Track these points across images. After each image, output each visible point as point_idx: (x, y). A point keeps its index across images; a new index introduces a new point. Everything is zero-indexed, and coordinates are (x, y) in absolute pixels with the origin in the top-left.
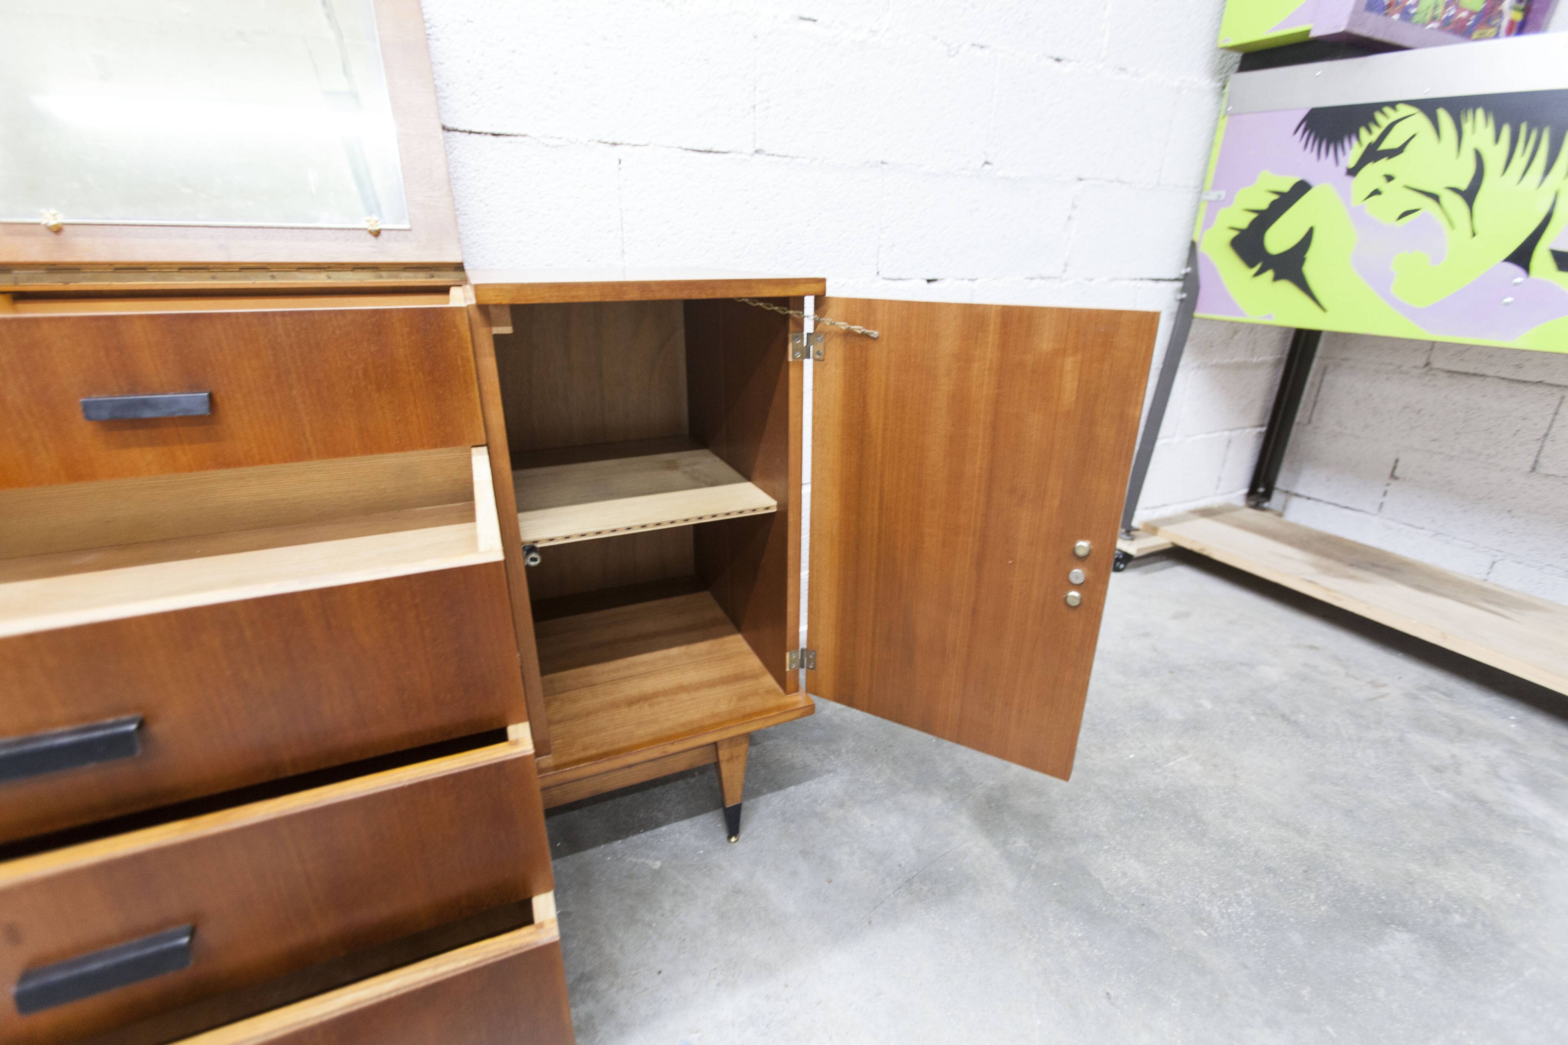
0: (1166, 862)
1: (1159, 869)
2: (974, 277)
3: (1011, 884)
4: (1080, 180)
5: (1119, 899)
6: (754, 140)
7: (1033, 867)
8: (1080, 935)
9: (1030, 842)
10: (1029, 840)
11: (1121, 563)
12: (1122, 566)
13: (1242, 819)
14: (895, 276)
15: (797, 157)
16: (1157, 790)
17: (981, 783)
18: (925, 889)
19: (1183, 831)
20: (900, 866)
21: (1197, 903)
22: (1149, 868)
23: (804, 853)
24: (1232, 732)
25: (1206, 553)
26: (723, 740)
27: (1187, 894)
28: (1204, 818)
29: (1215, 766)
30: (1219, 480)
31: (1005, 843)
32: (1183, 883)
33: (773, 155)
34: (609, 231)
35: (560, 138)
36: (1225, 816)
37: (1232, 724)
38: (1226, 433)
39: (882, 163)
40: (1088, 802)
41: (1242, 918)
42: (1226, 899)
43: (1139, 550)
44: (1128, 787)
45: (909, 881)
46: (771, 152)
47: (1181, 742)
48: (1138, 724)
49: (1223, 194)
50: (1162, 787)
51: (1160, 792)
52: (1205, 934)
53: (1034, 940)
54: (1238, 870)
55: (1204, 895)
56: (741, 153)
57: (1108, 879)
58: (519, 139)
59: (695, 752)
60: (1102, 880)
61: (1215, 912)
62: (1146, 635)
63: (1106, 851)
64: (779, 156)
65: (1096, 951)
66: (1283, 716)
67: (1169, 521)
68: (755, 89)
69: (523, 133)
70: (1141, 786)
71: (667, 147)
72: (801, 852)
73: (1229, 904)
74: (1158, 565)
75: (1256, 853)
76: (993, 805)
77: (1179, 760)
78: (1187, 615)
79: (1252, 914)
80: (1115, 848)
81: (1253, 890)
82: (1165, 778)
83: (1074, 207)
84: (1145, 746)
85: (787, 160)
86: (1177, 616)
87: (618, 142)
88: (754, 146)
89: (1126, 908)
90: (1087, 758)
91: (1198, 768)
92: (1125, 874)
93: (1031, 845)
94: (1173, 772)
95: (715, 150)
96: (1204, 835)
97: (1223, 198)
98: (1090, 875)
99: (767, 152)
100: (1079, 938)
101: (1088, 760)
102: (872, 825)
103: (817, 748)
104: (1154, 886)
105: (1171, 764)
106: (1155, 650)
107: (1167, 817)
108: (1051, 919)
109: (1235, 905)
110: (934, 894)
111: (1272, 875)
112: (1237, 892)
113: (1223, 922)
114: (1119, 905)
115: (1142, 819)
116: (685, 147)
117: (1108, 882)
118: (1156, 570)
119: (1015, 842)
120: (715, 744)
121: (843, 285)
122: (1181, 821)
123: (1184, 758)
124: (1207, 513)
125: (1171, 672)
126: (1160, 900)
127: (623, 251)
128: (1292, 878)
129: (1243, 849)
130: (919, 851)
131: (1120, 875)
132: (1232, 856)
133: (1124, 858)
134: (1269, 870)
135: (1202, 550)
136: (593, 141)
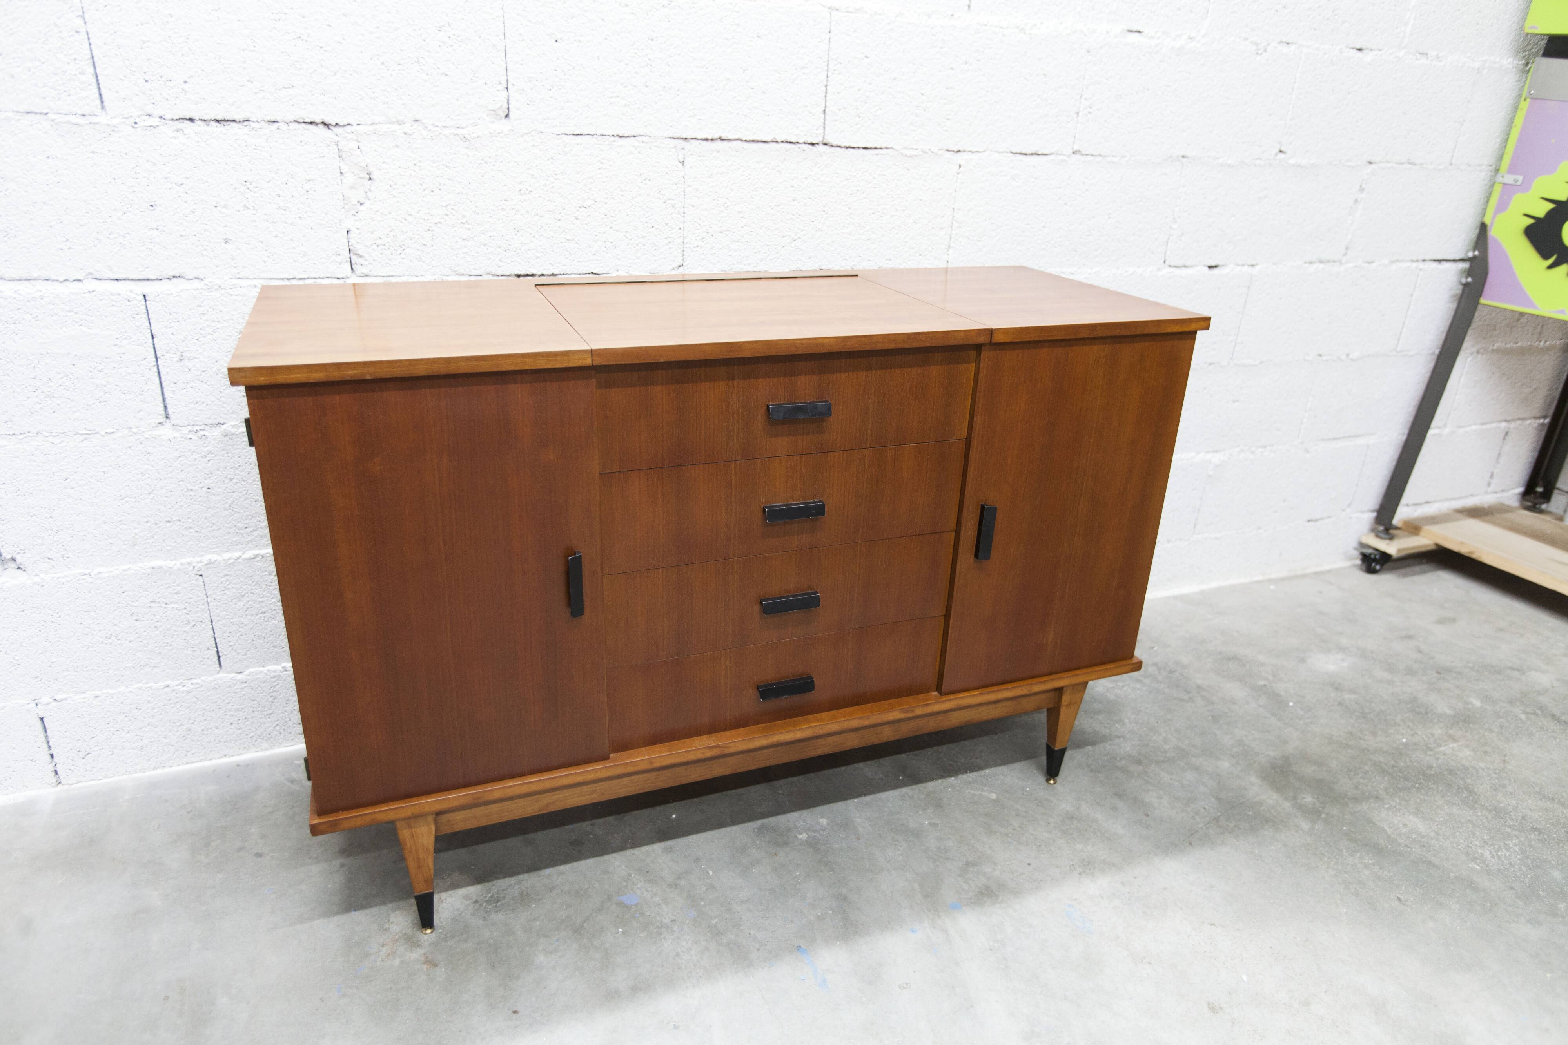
0: (1442, 819)
1: (1436, 824)
2: (1254, 263)
3: (1306, 826)
4: (1370, 163)
5: (1402, 841)
6: (1074, 143)
7: (1323, 816)
8: (1370, 862)
9: (1318, 798)
10: (1316, 797)
11: (1377, 564)
12: (1378, 567)
13: (1511, 793)
14: (1180, 263)
15: (1109, 156)
16: (1430, 767)
17: (1263, 753)
18: (1232, 825)
19: (1456, 799)
20: (1205, 808)
21: (1471, 847)
22: (1427, 822)
23: (1117, 795)
24: (1502, 727)
25: (1474, 556)
26: (1067, 686)
27: (1462, 841)
28: (1476, 790)
29: (1485, 752)
30: (1492, 476)
31: (1295, 798)
32: (1458, 834)
33: (1087, 155)
34: (941, 229)
35: (916, 149)
36: (1495, 790)
37: (1502, 720)
38: (1504, 424)
39: (1183, 157)
40: (1366, 773)
41: (1510, 859)
42: (1496, 846)
43: (1399, 550)
44: (1402, 764)
45: (1216, 819)
46: (1087, 153)
47: (1451, 732)
48: (1408, 715)
49: (1520, 178)
50: (1435, 765)
51: (1433, 770)
52: (1478, 867)
53: (1333, 863)
54: (1506, 828)
55: (1476, 843)
56: (1060, 154)
57: (1391, 828)
58: (884, 151)
59: (1043, 696)
60: (1386, 828)
61: (1487, 854)
62: (1410, 637)
63: (1387, 809)
64: (1092, 155)
65: (1386, 873)
66: (1553, 716)
67: (1433, 520)
68: (1081, 97)
69: (889, 146)
70: (1415, 764)
71: (1000, 153)
72: (1115, 794)
73: (1499, 849)
74: (1417, 568)
75: (1523, 818)
76: (1278, 770)
77: (1451, 746)
78: (1453, 620)
79: (1519, 857)
80: (1395, 807)
81: (1520, 842)
82: (1438, 759)
83: (1362, 190)
84: (1416, 733)
85: (1099, 159)
86: (1442, 621)
87: (961, 149)
88: (1073, 149)
89: (1409, 847)
90: (1361, 739)
91: (1468, 753)
92: (1405, 825)
93: (1319, 801)
94: (1444, 754)
95: (1040, 153)
96: (1476, 802)
97: (1519, 183)
98: (1374, 824)
99: (1083, 153)
100: (1370, 864)
101: (1361, 741)
102: (1171, 779)
103: (1100, 718)
104: (1432, 834)
105: (1443, 748)
106: (1420, 652)
107: (1441, 788)
108: (1344, 851)
109: (1504, 850)
110: (1240, 829)
111: (1536, 833)
112: (1506, 842)
113: (1493, 860)
114: (1403, 845)
115: (1418, 788)
116: (1014, 152)
117: (1391, 830)
118: (1416, 574)
119: (1304, 798)
120: (1060, 691)
121: (1132, 274)
122: (1454, 791)
123: (1455, 745)
124: (1475, 513)
125: (1438, 673)
126: (1439, 843)
127: (949, 246)
128: (1555, 836)
129: (1511, 814)
130: (1218, 799)
131: (1401, 825)
132: (1502, 818)
133: (1404, 814)
134: (1535, 829)
135: (1470, 553)
136: (942, 150)
